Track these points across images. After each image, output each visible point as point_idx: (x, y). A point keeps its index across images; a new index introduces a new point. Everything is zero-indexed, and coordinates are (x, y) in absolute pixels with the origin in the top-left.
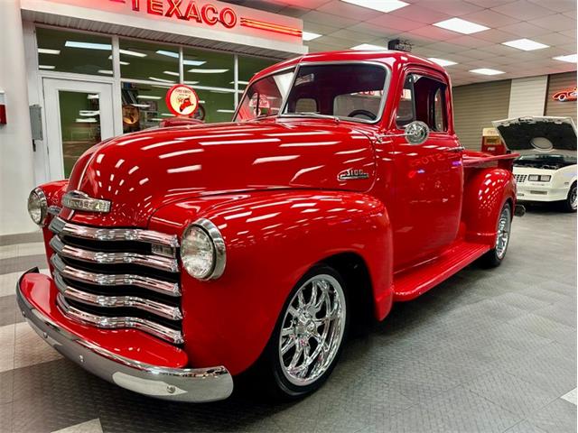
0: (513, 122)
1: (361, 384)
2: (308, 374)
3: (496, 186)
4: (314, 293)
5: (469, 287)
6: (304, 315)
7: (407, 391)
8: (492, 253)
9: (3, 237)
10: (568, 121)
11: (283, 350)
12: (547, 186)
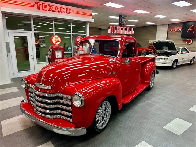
0: (157, 42)
1: (115, 127)
2: (102, 126)
3: (150, 67)
4: (103, 105)
5: (143, 97)
6: (100, 111)
7: (126, 128)
8: (149, 86)
9: (1, 85)
10: (172, 42)
11: (96, 120)
12: (167, 62)
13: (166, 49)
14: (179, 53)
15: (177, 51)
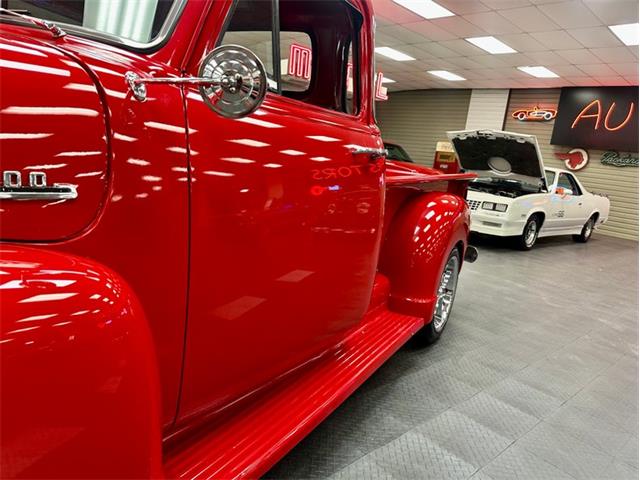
0: (470, 135)
3: (441, 222)
10: (532, 141)
12: (502, 217)
13: (500, 170)
14: (549, 188)
15: (543, 180)
